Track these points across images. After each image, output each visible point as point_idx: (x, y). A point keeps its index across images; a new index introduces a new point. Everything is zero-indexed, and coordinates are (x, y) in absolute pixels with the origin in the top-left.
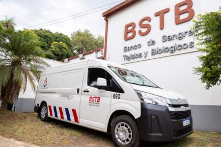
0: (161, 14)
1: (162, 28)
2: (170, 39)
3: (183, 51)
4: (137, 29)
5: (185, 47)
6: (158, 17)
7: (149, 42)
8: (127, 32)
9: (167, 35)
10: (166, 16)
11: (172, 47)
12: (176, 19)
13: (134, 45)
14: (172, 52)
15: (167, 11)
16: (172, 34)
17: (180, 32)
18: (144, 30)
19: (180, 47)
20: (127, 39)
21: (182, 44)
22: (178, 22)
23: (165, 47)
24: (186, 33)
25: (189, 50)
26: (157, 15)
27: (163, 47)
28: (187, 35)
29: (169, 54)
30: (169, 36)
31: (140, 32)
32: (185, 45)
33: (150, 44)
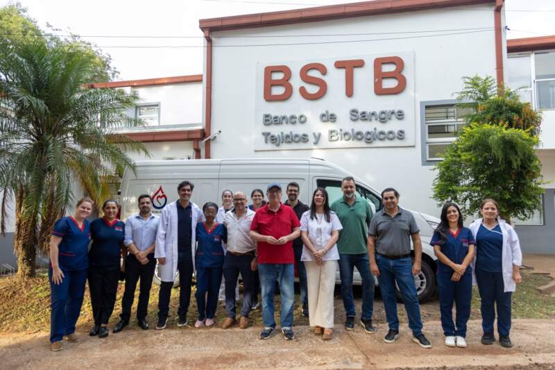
0: (349, 67)
1: (350, 92)
2: (364, 117)
3: (387, 143)
4: (296, 82)
5: (391, 136)
6: (342, 72)
7: (323, 115)
8: (269, 84)
9: (360, 111)
10: (358, 73)
11: (368, 133)
12: (375, 83)
13: (288, 115)
14: (369, 141)
15: (360, 64)
16: (369, 110)
17: (384, 110)
18: (313, 89)
19: (382, 136)
20: (269, 98)
21: (386, 131)
22: (380, 91)
23: (356, 131)
24: (393, 113)
25: (397, 142)
26: (339, 65)
27: (353, 130)
28: (393, 117)
29: (363, 144)
30: (364, 113)
31: (302, 91)
32: (391, 132)
33: (324, 118)
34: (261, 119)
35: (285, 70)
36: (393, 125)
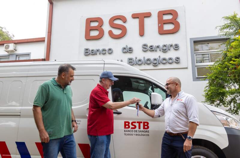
0: (141, 17)
1: (142, 34)
2: (152, 49)
3: (168, 66)
4: (106, 28)
5: (170, 61)
6: (137, 21)
7: (124, 49)
8: (89, 29)
9: (149, 45)
10: (147, 21)
11: (155, 60)
12: (159, 27)
13: (101, 49)
14: (155, 65)
15: (148, 15)
16: (155, 44)
17: (165, 44)
18: (117, 32)
19: (165, 61)
20: (89, 38)
21: (167, 58)
22: (162, 32)
23: (146, 58)
24: (171, 46)
25: (174, 66)
26: (135, 16)
27: (144, 58)
28: (172, 49)
29: (151, 67)
30: (151, 46)
31: (110, 33)
32: (170, 59)
33: (125, 51)
34: (83, 51)
35: (99, 20)
36: (172, 54)
